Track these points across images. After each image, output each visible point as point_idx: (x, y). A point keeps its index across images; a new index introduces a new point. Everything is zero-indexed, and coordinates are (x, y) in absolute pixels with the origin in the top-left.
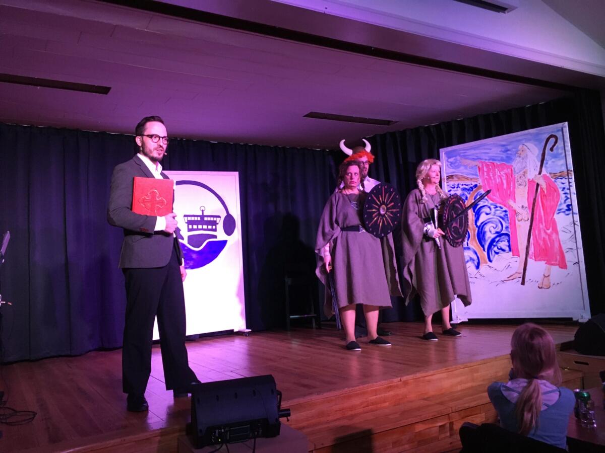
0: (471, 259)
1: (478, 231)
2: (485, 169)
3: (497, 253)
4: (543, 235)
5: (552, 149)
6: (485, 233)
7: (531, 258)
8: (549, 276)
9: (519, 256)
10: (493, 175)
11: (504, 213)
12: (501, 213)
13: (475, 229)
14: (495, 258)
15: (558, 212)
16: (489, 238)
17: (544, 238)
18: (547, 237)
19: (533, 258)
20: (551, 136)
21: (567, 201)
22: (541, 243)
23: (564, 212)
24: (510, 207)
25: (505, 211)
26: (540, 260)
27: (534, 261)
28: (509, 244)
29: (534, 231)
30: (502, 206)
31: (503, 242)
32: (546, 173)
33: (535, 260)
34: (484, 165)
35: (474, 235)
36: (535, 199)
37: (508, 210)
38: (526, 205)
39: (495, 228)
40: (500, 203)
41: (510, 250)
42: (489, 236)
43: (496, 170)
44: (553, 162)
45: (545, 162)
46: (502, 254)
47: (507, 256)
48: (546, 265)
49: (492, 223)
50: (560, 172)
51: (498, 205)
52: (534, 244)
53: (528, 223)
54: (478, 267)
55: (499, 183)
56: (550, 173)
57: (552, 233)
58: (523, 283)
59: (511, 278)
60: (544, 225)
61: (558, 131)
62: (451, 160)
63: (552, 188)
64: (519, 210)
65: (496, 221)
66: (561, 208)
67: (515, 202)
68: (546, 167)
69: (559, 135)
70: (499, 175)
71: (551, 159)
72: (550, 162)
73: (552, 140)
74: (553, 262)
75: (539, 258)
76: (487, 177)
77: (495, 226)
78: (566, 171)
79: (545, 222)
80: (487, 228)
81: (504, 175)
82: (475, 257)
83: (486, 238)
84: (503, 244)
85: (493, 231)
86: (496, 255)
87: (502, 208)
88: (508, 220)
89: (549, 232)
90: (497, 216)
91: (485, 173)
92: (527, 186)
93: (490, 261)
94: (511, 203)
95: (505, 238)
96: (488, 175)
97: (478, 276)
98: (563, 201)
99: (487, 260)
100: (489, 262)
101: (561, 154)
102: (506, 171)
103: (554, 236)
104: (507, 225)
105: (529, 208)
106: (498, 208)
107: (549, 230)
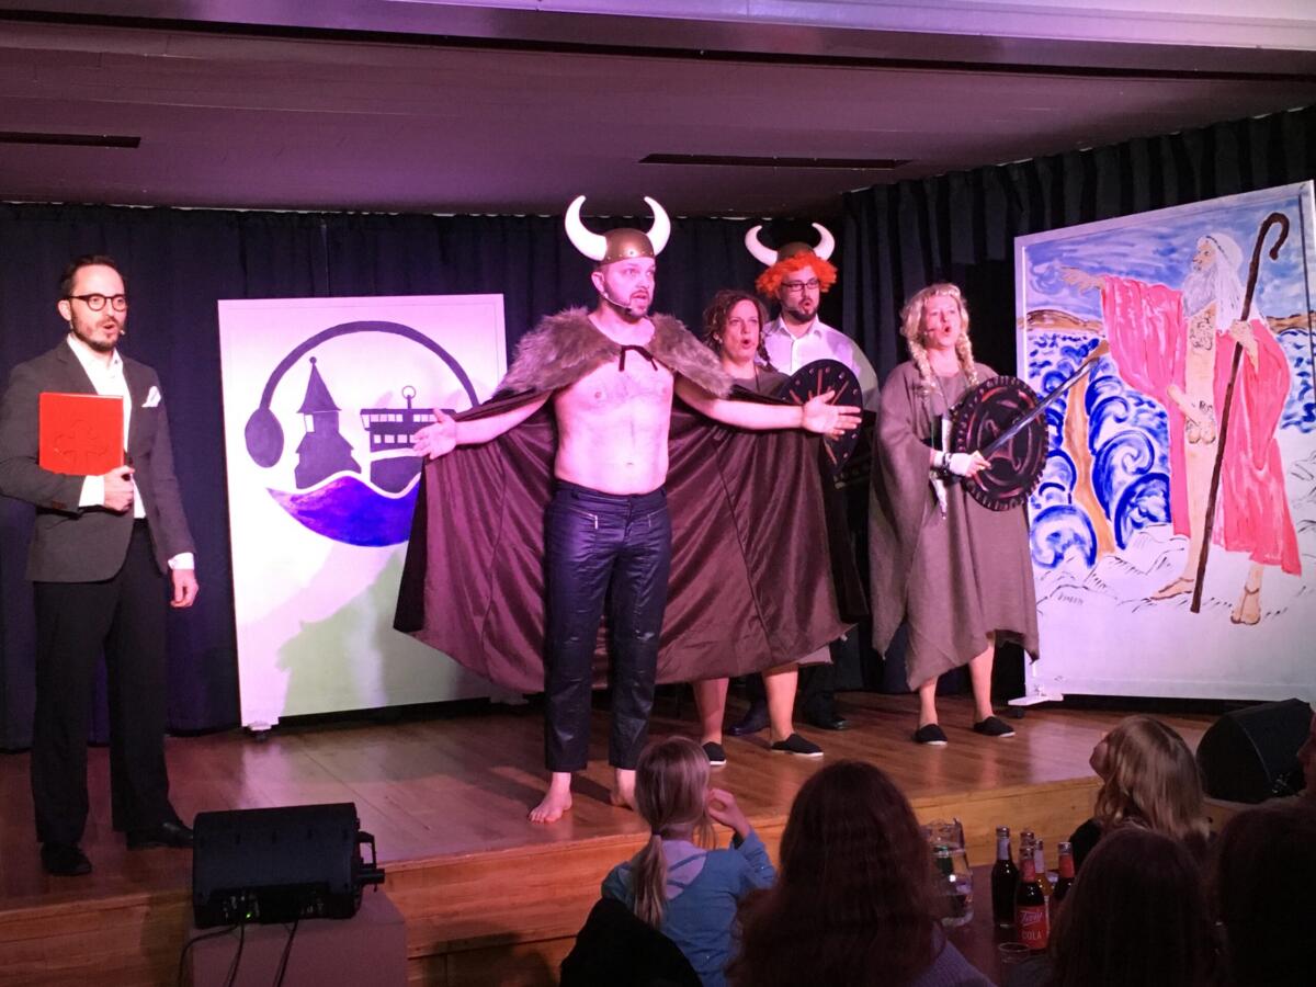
0: (1078, 539)
1: (1096, 464)
2: (1118, 300)
3: (1138, 525)
4: (1247, 482)
5: (1274, 253)
6: (1111, 471)
7: (1217, 542)
8: (1257, 590)
9: (1189, 536)
10: (1135, 314)
11: (1157, 420)
12: (1151, 420)
13: (1090, 460)
14: (1132, 537)
15: (1285, 422)
16: (1120, 484)
17: (1249, 492)
18: (1256, 489)
19: (1222, 542)
20: (1274, 218)
21: (1306, 394)
22: (1242, 502)
23: (1298, 423)
24: (1173, 405)
25: (1162, 415)
26: (1238, 549)
27: (1223, 549)
28: (1167, 503)
29: (1227, 470)
30: (1155, 401)
31: (1154, 498)
32: (1259, 317)
33: (1227, 549)
34: (1116, 287)
35: (1087, 474)
36: (1230, 386)
37: (1167, 412)
38: (1210, 401)
39: (1135, 459)
40: (1150, 393)
41: (1169, 519)
42: (1122, 479)
43: (1144, 302)
44: (1277, 288)
45: (1257, 286)
46: (1150, 528)
47: (1159, 536)
48: (1252, 562)
49: (1130, 445)
50: (1292, 317)
51: (1145, 397)
52: (1224, 507)
53: (1214, 449)
54: (1091, 560)
55: (1148, 336)
56: (1269, 318)
57: (1268, 479)
58: (1196, 608)
59: (1167, 593)
60: (1250, 455)
61: (1290, 204)
62: (1041, 269)
63: (1271, 359)
64: (1193, 412)
65: (1137, 441)
66: (1290, 412)
67: (1184, 391)
68: (1259, 301)
69: (1292, 214)
70: (1150, 315)
71: (1272, 280)
72: (1268, 289)
73: (1276, 228)
74: (1268, 556)
75: (1237, 542)
76: (1122, 320)
77: (1135, 453)
78: (1306, 313)
79: (1253, 448)
80: (1118, 457)
81: (1162, 318)
82: (1085, 533)
83: (1115, 484)
84: (1153, 503)
85: (1132, 466)
86: (1136, 531)
87: (1153, 406)
88: (1166, 439)
89: (1261, 474)
90: (1141, 427)
91: (1118, 310)
92: (1214, 347)
93: (1122, 546)
94: (1175, 392)
95: (1157, 486)
96: (1124, 314)
97: (1091, 584)
98: (1296, 394)
99: (1115, 543)
100: (1118, 549)
101: (1295, 266)
102: (1165, 306)
103: (1273, 486)
104: (1166, 451)
105: (1217, 408)
106: (1145, 406)
107: (1261, 469)
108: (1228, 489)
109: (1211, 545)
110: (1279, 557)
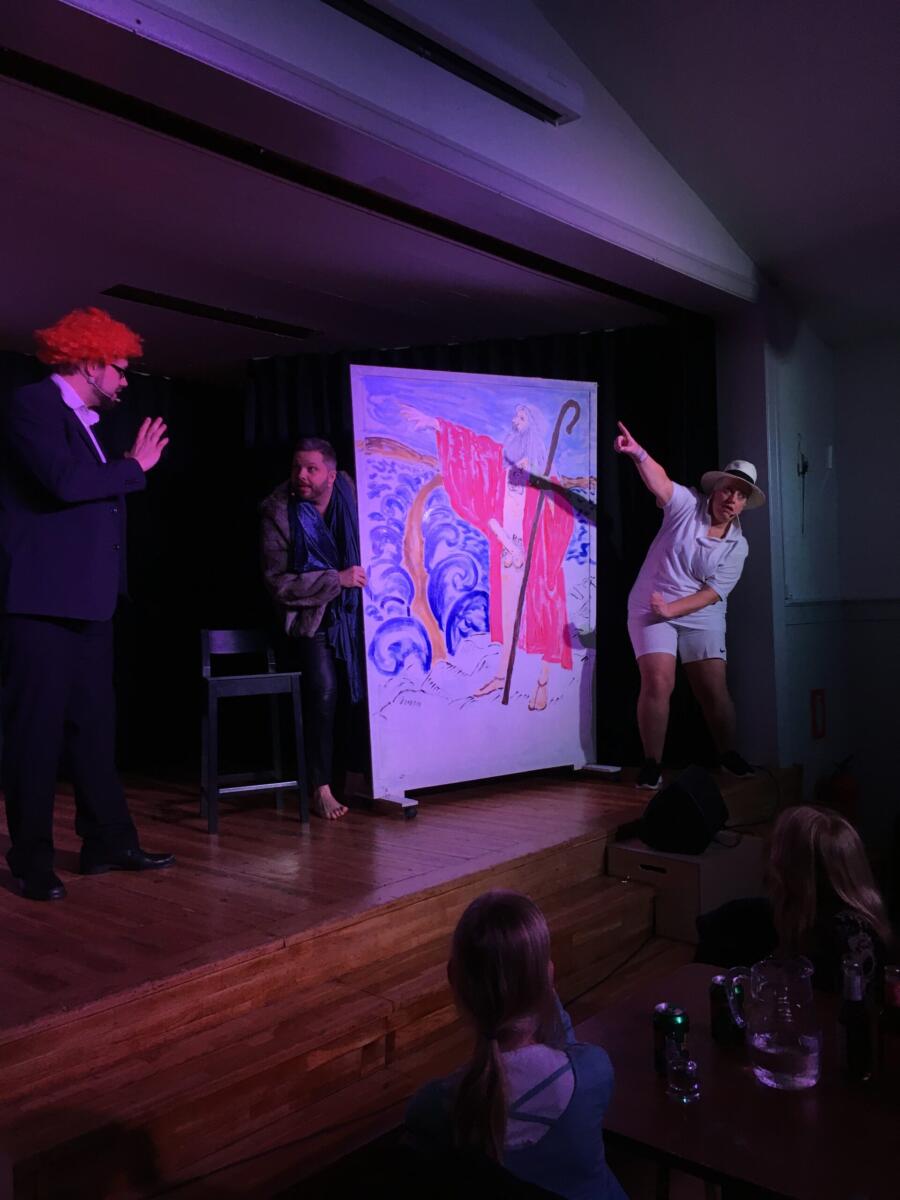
0: (415, 647)
3: (464, 635)
5: (569, 429)
6: (444, 586)
7: (521, 647)
8: (546, 684)
9: (502, 643)
12: (476, 546)
13: (426, 577)
14: (460, 645)
16: (451, 599)
17: (544, 607)
18: (548, 605)
19: (525, 647)
20: (571, 403)
21: (583, 536)
22: (539, 615)
23: (577, 557)
24: (493, 535)
26: (535, 652)
27: (525, 652)
28: (487, 615)
29: (530, 591)
30: (479, 530)
31: (477, 611)
32: (556, 475)
33: (528, 652)
34: (449, 430)
35: (423, 590)
36: (535, 525)
37: (488, 541)
38: (520, 534)
39: (463, 578)
40: (476, 523)
41: (488, 630)
42: (452, 595)
43: (473, 448)
44: (569, 454)
45: (557, 451)
46: (474, 637)
47: (480, 640)
48: (544, 662)
49: (459, 566)
50: (578, 478)
52: (527, 619)
53: (522, 574)
54: (427, 666)
55: (476, 476)
56: (563, 477)
57: (556, 596)
58: (505, 701)
59: (486, 690)
60: (546, 579)
61: (582, 396)
64: (507, 543)
65: (465, 563)
68: (557, 462)
69: (582, 403)
71: (566, 449)
72: (564, 455)
73: (572, 411)
74: (553, 657)
75: (534, 647)
77: (463, 574)
78: (587, 478)
79: (548, 574)
80: (449, 576)
82: (421, 642)
83: (446, 599)
84: (476, 616)
85: (460, 584)
86: (463, 639)
89: (552, 594)
90: (468, 551)
92: (523, 493)
93: (451, 651)
95: (480, 601)
97: (427, 687)
99: (446, 650)
100: (447, 654)
101: (584, 441)
103: (558, 604)
106: (472, 535)
107: (551, 590)
108: (531, 605)
109: (517, 650)
110: (560, 658)
